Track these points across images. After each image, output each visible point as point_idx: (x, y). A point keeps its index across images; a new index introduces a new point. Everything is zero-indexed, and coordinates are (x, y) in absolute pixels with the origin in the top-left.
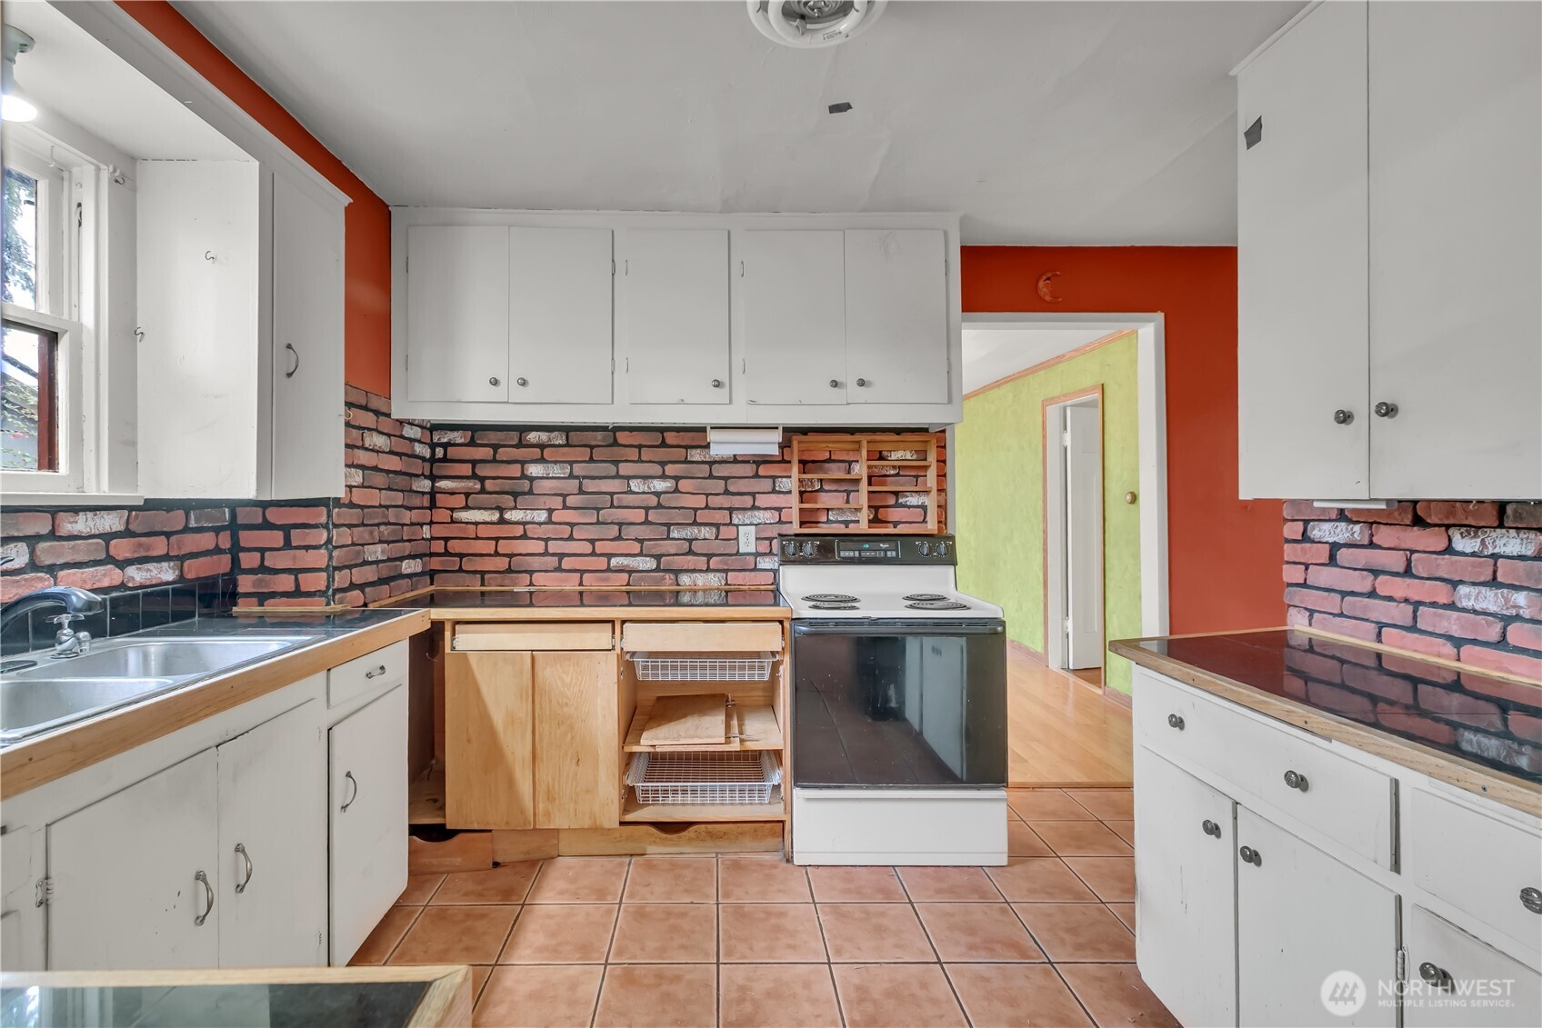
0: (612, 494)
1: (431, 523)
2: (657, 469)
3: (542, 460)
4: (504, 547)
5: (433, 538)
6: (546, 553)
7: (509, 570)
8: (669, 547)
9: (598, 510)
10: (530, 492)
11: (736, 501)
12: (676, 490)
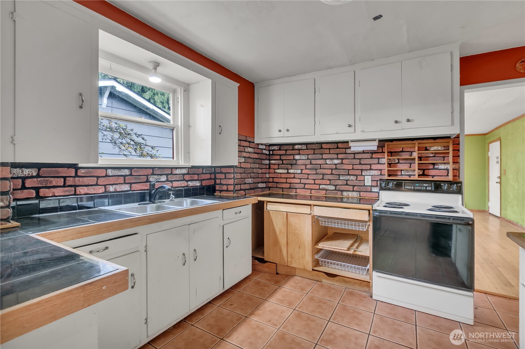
0: (320, 165)
1: (269, 173)
2: (335, 156)
3: (299, 154)
4: (289, 181)
5: (270, 177)
6: (300, 183)
7: (290, 188)
8: (340, 182)
9: (316, 170)
10: (296, 164)
11: (364, 167)
12: (342, 163)
